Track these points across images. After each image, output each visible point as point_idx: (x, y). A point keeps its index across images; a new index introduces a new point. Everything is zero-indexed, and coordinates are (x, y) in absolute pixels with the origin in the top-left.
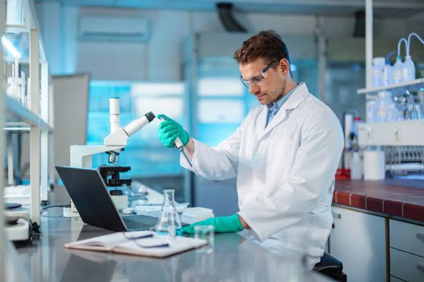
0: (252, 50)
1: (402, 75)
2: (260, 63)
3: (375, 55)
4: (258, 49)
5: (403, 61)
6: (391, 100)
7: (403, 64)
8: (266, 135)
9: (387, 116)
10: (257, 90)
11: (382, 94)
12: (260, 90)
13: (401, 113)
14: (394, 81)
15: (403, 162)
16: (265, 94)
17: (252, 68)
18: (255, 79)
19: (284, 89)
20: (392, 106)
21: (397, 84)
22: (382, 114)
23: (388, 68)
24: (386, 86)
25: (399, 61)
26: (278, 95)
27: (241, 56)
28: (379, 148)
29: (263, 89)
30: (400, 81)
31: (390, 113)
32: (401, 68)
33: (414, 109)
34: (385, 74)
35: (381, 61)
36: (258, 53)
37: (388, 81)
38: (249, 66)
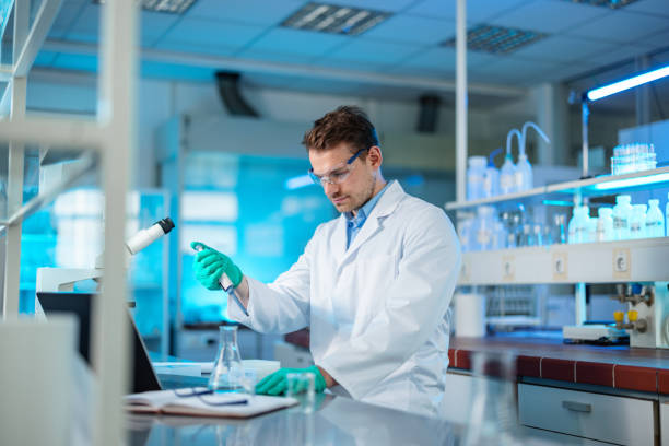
0: (333, 130)
1: (514, 182)
2: (344, 151)
3: (471, 153)
4: (341, 130)
5: (516, 161)
6: (496, 219)
7: (514, 167)
8: (349, 258)
9: (491, 241)
10: (337, 190)
11: (484, 211)
12: (340, 189)
13: (512, 238)
14: (500, 191)
15: (508, 314)
16: (348, 196)
17: (333, 157)
18: (336, 174)
19: (373, 190)
20: (499, 227)
21: (507, 195)
22: (483, 240)
23: (492, 172)
24: (490, 198)
25: (508, 163)
26: (365, 198)
27: (316, 139)
28: (475, 290)
29: (346, 189)
30: (511, 191)
31: (496, 238)
32: (513, 173)
33: (532, 230)
34: (488, 182)
35: (479, 162)
36: (341, 135)
37: (492, 192)
38: (327, 155)
